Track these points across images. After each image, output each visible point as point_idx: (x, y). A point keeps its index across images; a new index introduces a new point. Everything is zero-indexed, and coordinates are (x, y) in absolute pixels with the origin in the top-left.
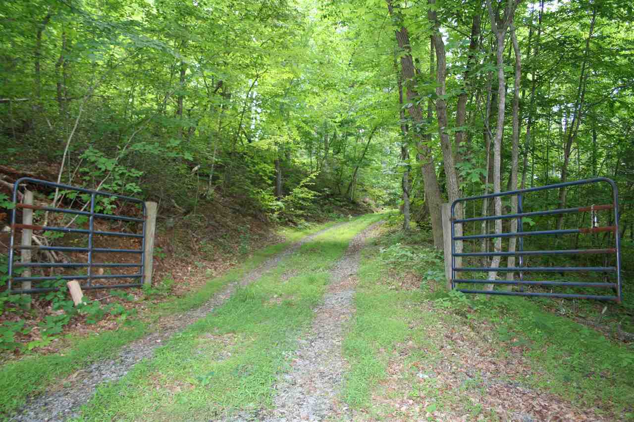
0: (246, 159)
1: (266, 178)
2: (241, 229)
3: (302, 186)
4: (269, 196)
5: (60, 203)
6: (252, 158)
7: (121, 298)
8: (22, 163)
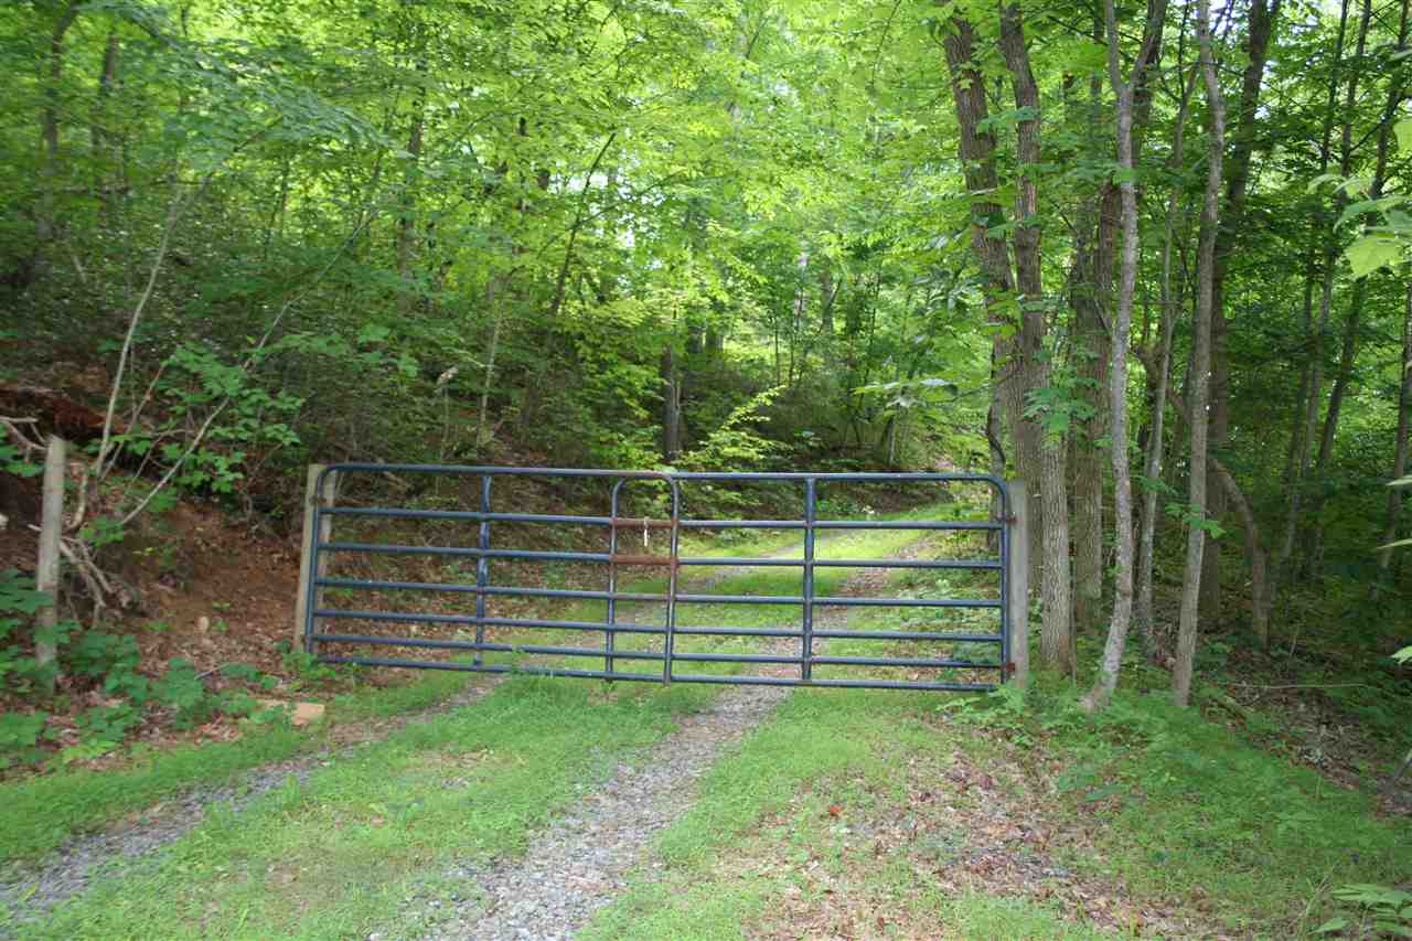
0: (581, 352)
1: (634, 403)
2: (560, 538)
3: (735, 427)
4: (641, 452)
5: (111, 463)
6: (595, 346)
7: (249, 684)
8: (19, 366)
